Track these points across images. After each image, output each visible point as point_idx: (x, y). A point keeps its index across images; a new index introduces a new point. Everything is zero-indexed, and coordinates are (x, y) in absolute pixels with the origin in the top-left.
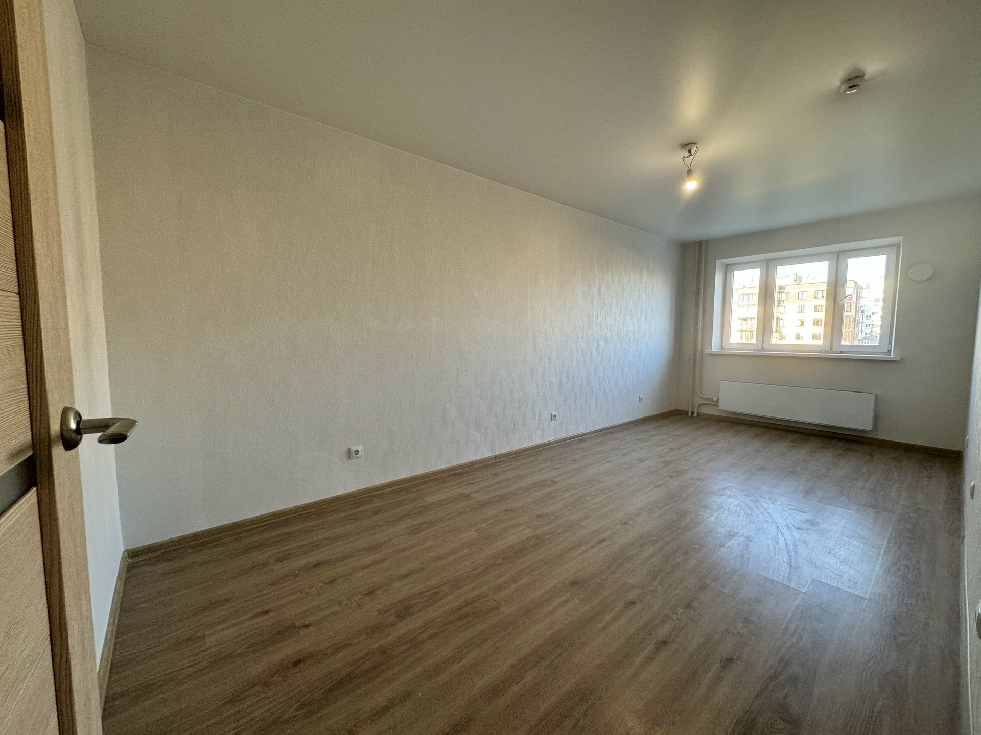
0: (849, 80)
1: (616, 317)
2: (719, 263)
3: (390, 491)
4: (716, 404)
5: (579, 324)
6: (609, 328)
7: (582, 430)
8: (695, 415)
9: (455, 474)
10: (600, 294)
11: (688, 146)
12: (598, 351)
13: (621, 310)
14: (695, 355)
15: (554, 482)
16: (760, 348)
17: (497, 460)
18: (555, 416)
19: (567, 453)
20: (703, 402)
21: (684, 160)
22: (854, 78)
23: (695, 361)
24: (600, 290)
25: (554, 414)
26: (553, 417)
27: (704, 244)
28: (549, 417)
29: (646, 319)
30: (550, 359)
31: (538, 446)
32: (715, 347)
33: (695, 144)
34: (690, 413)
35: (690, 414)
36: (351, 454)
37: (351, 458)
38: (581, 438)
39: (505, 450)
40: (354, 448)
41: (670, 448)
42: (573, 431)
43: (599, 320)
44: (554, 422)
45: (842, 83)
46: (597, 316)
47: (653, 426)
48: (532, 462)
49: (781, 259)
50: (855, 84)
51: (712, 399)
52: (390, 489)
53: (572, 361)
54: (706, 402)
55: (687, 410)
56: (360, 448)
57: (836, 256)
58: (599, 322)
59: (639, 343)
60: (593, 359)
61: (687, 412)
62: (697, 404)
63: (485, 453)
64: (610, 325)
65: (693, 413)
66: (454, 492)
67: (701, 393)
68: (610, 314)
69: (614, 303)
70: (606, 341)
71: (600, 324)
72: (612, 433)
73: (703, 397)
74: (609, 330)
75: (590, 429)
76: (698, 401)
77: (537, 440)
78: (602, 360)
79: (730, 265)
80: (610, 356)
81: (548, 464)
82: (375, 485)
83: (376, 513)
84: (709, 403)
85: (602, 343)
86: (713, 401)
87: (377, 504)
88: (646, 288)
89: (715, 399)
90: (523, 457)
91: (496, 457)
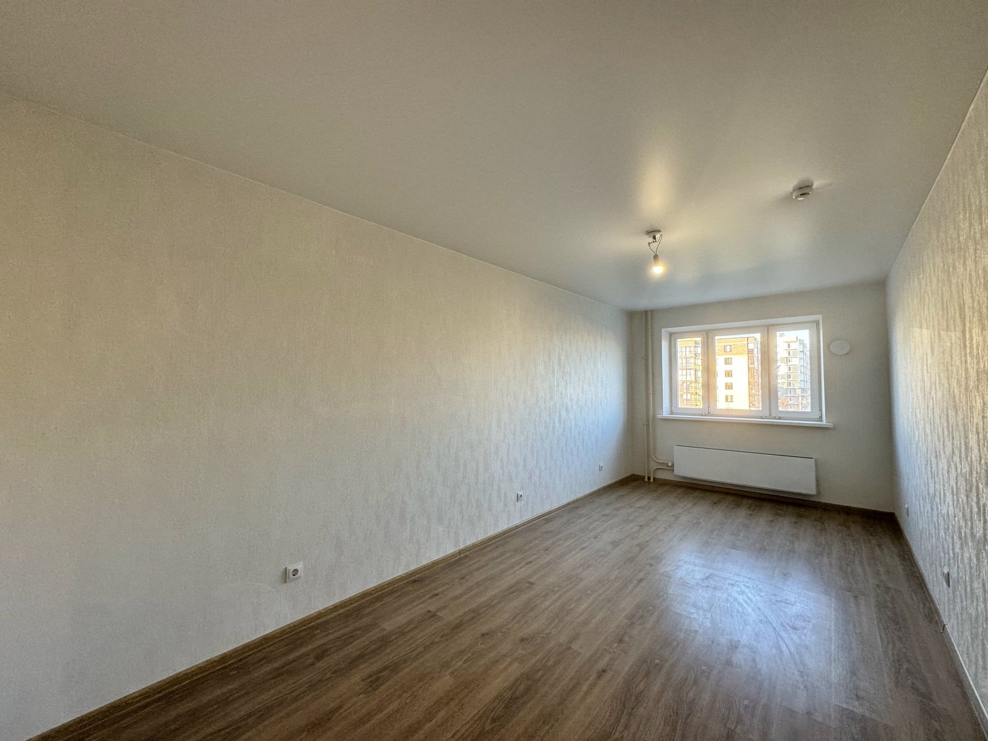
0: (800, 188)
1: (576, 385)
2: (665, 332)
3: (335, 617)
4: (671, 469)
5: (541, 396)
6: (569, 397)
7: (547, 508)
8: (652, 480)
9: (415, 581)
10: (559, 364)
11: (652, 233)
12: (560, 422)
13: (579, 378)
14: (648, 421)
15: (530, 583)
16: (707, 413)
17: (461, 556)
18: (521, 495)
19: (535, 539)
20: (658, 467)
21: (649, 246)
22: (805, 187)
23: (648, 425)
24: (560, 360)
25: (520, 493)
26: (519, 498)
27: (649, 313)
28: (514, 497)
29: (602, 386)
30: (514, 434)
31: (504, 533)
32: (665, 413)
33: (659, 231)
34: (646, 478)
35: (646, 480)
36: (287, 576)
37: (287, 581)
38: (547, 518)
39: (470, 541)
40: (291, 568)
41: (640, 524)
42: (539, 511)
43: (560, 390)
44: (519, 502)
45: (794, 190)
46: (558, 386)
47: (614, 496)
48: (502, 554)
49: (717, 330)
50: (806, 192)
51: (667, 464)
52: (335, 613)
53: (536, 435)
54: (661, 467)
55: (643, 475)
56: (300, 566)
57: (766, 329)
58: (560, 392)
59: (597, 410)
60: (556, 430)
61: (644, 477)
62: (653, 469)
63: (448, 549)
64: (571, 395)
65: (649, 478)
66: (419, 609)
67: (655, 457)
68: (570, 383)
69: (573, 372)
70: (567, 411)
71: (561, 394)
72: (577, 508)
73: (658, 462)
74: (569, 399)
75: (556, 505)
76: (653, 466)
77: (503, 526)
78: (564, 431)
79: (673, 333)
80: (571, 425)
81: (518, 557)
82: (317, 610)
83: (319, 658)
84: (664, 467)
85: (564, 414)
86: (668, 466)
87: (320, 641)
88: (600, 355)
89: (670, 464)
90: (490, 548)
91: (460, 552)
